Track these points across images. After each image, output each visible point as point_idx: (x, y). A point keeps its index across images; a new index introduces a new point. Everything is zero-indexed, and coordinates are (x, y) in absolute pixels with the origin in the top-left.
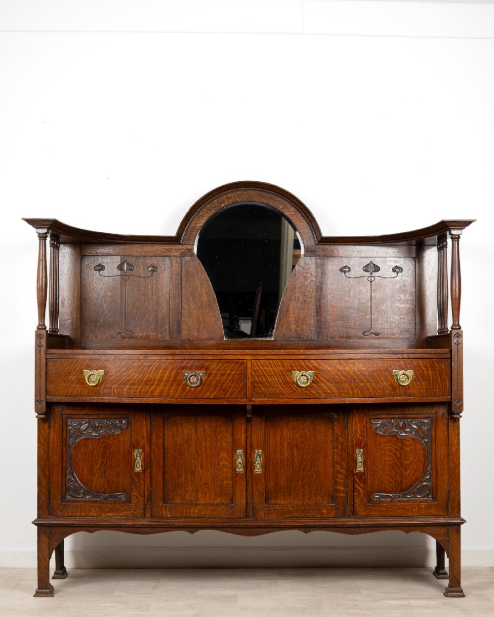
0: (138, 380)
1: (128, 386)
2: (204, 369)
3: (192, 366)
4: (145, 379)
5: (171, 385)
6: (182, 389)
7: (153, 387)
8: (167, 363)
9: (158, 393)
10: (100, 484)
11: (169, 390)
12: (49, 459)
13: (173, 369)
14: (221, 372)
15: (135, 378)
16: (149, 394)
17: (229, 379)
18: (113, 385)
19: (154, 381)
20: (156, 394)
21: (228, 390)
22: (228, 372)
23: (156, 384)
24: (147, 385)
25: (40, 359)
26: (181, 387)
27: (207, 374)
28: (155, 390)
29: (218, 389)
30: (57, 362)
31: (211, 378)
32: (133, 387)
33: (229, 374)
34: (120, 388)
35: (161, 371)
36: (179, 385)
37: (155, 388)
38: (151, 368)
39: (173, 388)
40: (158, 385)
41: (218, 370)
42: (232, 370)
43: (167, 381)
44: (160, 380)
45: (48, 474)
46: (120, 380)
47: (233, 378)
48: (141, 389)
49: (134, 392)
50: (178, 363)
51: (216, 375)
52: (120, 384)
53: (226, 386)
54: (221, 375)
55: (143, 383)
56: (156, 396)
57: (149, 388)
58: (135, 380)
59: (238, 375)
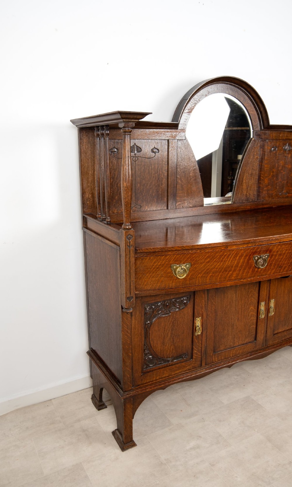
0: (219, 268)
1: (210, 275)
2: (268, 252)
3: (260, 251)
4: (225, 267)
5: (244, 269)
6: (252, 271)
7: (231, 273)
8: (242, 251)
9: (234, 277)
10: (170, 351)
11: (243, 273)
12: (132, 343)
13: (246, 256)
14: (279, 253)
15: (216, 267)
16: (227, 279)
17: (284, 258)
18: (198, 275)
19: (232, 267)
20: (233, 278)
21: (282, 267)
22: (284, 252)
23: (233, 269)
24: (226, 271)
25: (130, 259)
26: (251, 270)
27: (270, 256)
28: (232, 274)
29: (276, 267)
30: (146, 260)
31: (272, 259)
32: (215, 275)
33: (284, 254)
34: (204, 277)
35: (238, 258)
36: (250, 268)
37: (232, 273)
38: (230, 256)
39: (246, 271)
40: (235, 270)
41: (277, 252)
42: (287, 250)
43: (241, 266)
44: (237, 266)
45: (131, 355)
46: (204, 269)
47: (286, 256)
48: (221, 275)
49: (215, 279)
50: (251, 249)
51: (276, 256)
52: (204, 273)
53: (281, 264)
54: (279, 255)
55: (223, 270)
56: (233, 279)
57: (228, 274)
58: (217, 268)
59: (290, 253)
